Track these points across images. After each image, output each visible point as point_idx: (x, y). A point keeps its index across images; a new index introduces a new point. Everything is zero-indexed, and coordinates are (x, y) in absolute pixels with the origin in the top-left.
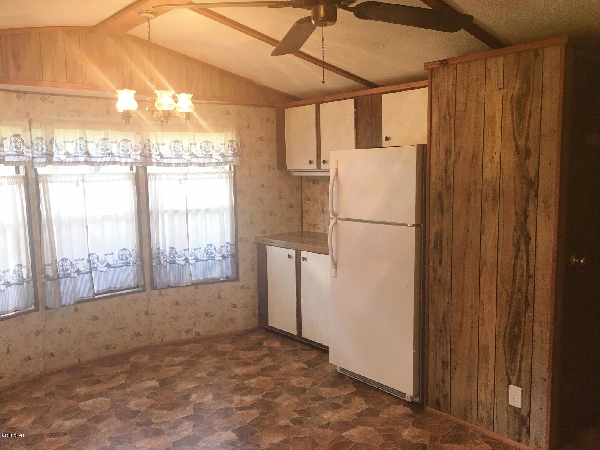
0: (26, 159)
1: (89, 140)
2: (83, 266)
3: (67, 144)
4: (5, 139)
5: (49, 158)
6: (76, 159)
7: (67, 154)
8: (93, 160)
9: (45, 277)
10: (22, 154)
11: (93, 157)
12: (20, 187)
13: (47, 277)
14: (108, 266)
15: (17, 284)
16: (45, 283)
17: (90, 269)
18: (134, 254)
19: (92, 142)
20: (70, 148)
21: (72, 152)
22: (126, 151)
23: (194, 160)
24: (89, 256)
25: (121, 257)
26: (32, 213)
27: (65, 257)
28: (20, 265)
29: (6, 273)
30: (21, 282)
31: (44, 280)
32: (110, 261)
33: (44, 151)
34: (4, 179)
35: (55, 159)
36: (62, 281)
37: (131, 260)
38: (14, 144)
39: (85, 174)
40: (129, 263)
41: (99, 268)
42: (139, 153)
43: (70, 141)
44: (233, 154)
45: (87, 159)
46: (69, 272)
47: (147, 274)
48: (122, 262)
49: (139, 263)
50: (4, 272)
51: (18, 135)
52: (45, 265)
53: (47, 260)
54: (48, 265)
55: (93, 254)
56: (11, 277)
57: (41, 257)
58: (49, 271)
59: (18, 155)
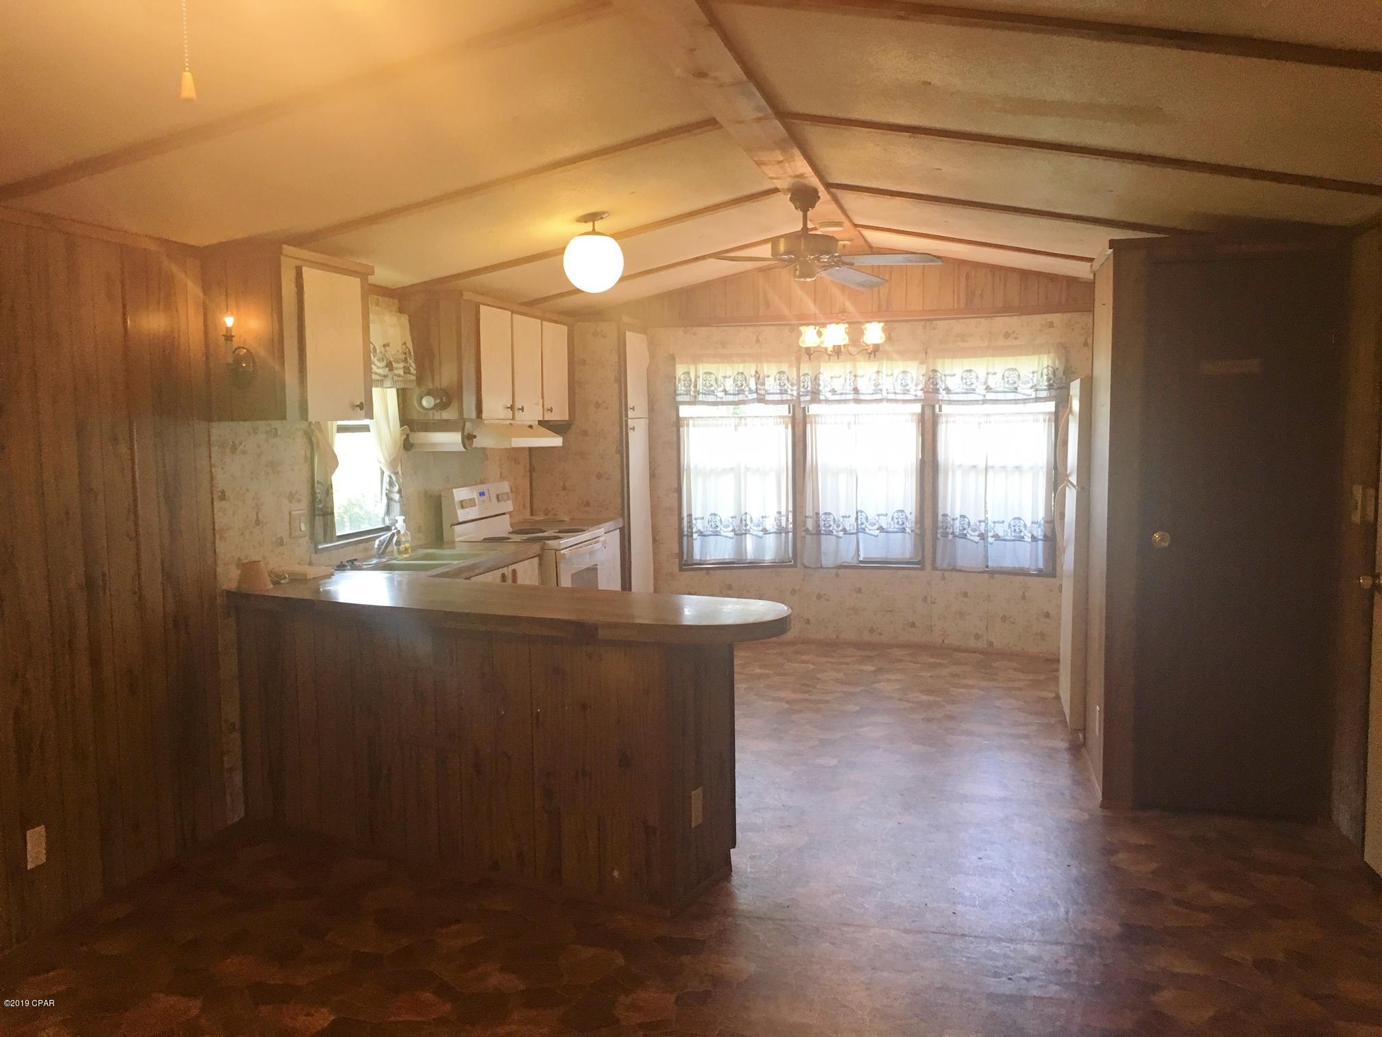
0: (789, 397)
1: (859, 373)
2: (850, 524)
3: (834, 379)
4: (768, 376)
5: (815, 396)
6: (843, 397)
7: (834, 392)
8: (862, 397)
9: (805, 531)
10: (785, 392)
11: (863, 394)
12: (787, 428)
13: (807, 530)
14: (881, 529)
15: (776, 533)
16: (805, 537)
17: (857, 529)
18: (912, 518)
19: (863, 376)
20: (837, 385)
21: (839, 390)
22: (904, 386)
23: (990, 396)
24: (857, 513)
25: (896, 521)
26: (797, 458)
27: (828, 511)
28: (779, 513)
29: (764, 519)
30: (780, 531)
31: (804, 534)
32: (884, 522)
33: (809, 389)
34: (770, 418)
35: (822, 397)
36: (823, 538)
37: (909, 526)
38: (778, 381)
39: (858, 415)
40: (904, 529)
41: (867, 530)
42: (920, 387)
43: (838, 375)
44: (1048, 386)
45: (856, 396)
46: (831, 529)
47: (928, 546)
48: (897, 526)
49: (918, 531)
50: (763, 517)
51: (784, 372)
52: (806, 517)
53: (809, 511)
54: (810, 517)
55: (861, 512)
56: (771, 525)
57: (803, 507)
58: (810, 524)
59: (781, 394)
